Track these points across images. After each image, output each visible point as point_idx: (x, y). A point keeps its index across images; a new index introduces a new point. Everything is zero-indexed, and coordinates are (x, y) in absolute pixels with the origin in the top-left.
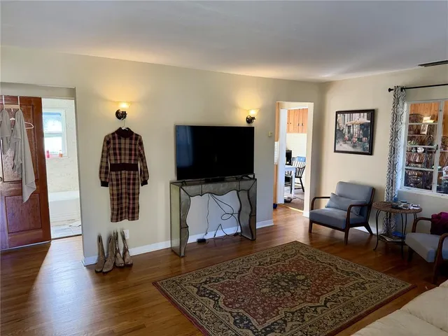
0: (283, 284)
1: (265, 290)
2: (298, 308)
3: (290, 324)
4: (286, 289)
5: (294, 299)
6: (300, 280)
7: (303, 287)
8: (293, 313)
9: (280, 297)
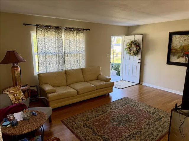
0: (124, 119)
1: (131, 116)
2: (117, 110)
3: (120, 105)
4: (122, 117)
5: (119, 112)
6: (116, 121)
7: (115, 118)
8: (119, 108)
9: (124, 113)
